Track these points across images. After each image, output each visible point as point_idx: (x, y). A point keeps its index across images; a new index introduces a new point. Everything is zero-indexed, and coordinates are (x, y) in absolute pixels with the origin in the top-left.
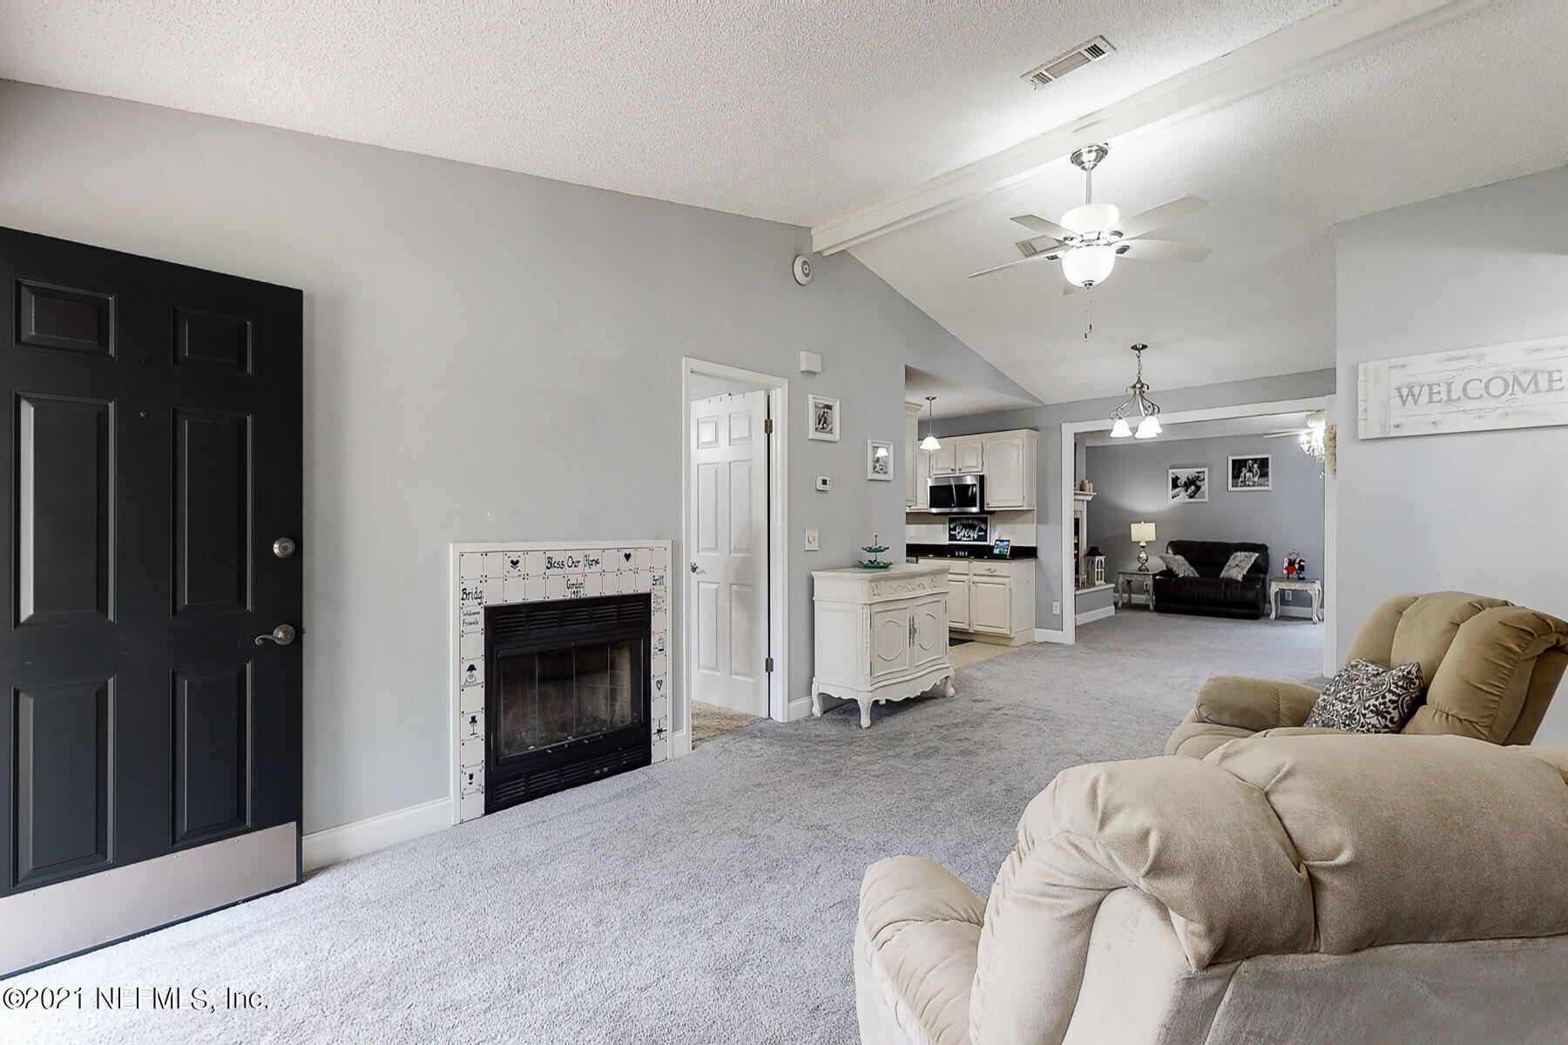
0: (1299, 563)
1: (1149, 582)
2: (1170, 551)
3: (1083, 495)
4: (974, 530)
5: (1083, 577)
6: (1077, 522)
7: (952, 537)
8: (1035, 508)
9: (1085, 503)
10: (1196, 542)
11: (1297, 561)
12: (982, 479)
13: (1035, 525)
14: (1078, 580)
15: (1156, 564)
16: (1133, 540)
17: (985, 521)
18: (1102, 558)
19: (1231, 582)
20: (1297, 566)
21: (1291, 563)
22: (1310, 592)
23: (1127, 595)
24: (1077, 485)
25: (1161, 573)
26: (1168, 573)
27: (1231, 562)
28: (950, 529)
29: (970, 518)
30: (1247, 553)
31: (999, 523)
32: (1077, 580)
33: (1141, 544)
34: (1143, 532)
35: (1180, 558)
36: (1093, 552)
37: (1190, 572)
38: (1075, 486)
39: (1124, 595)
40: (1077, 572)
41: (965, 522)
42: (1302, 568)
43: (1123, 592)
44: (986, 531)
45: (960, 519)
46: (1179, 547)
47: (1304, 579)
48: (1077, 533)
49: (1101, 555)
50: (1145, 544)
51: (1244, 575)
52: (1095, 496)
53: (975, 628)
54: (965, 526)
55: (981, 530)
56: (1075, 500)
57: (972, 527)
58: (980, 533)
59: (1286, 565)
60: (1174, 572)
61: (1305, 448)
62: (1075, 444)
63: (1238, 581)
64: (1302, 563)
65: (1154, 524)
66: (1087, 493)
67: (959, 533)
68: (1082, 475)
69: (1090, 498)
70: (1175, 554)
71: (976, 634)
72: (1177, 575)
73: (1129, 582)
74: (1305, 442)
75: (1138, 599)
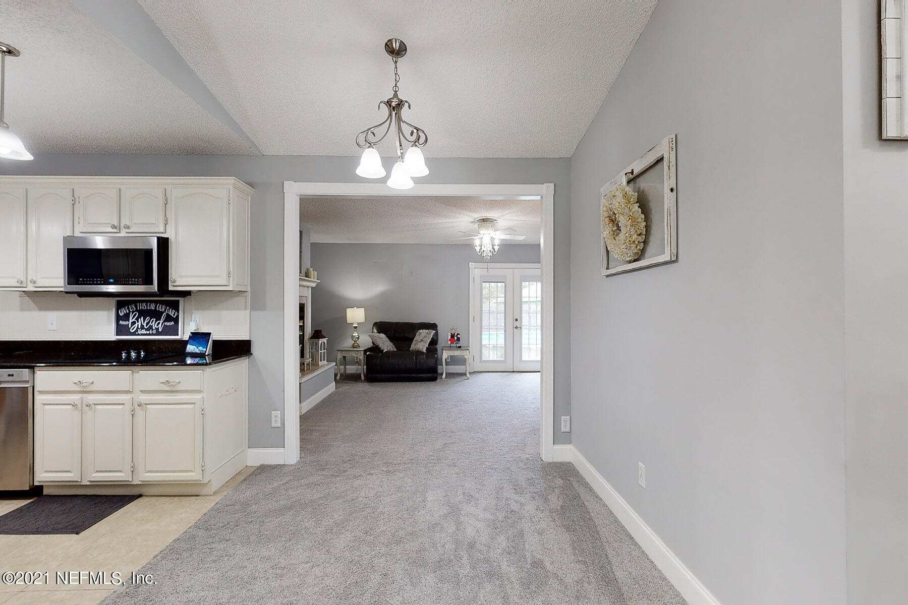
0: (457, 336)
1: (361, 356)
2: (375, 331)
3: (308, 281)
4: (158, 319)
5: (308, 360)
6: (302, 308)
7: (120, 330)
8: (249, 289)
9: (310, 289)
10: (392, 323)
11: (456, 335)
12: (163, 243)
13: (248, 312)
14: (304, 364)
15: (365, 341)
16: (348, 322)
17: (175, 306)
18: (325, 340)
19: (419, 353)
20: (456, 338)
21: (453, 336)
22: (465, 356)
23: (343, 367)
24: (302, 272)
25: (369, 349)
26: (375, 349)
27: (417, 338)
28: (118, 318)
29: (151, 302)
30: (427, 331)
31: (198, 309)
32: (302, 364)
33: (354, 325)
34: (355, 315)
35: (382, 335)
36: (317, 335)
37: (391, 347)
38: (300, 272)
39: (341, 367)
40: (302, 355)
41: (143, 306)
42: (458, 339)
43: (341, 365)
44: (176, 320)
45: (135, 302)
46: (382, 327)
47: (460, 347)
48: (302, 318)
49: (325, 337)
50: (357, 325)
51: (427, 348)
52: (319, 283)
53: (143, 476)
54: (143, 314)
55: (169, 318)
56: (300, 285)
57: (156, 315)
58: (168, 324)
59: (449, 337)
60: (380, 348)
61: (478, 249)
62: (301, 232)
63: (423, 353)
64: (458, 336)
65: (363, 309)
66: (312, 279)
67: (133, 323)
68: (307, 263)
69: (314, 285)
70: (379, 332)
71: (145, 485)
72: (382, 351)
73: (345, 357)
74: (478, 246)
75: (351, 369)
